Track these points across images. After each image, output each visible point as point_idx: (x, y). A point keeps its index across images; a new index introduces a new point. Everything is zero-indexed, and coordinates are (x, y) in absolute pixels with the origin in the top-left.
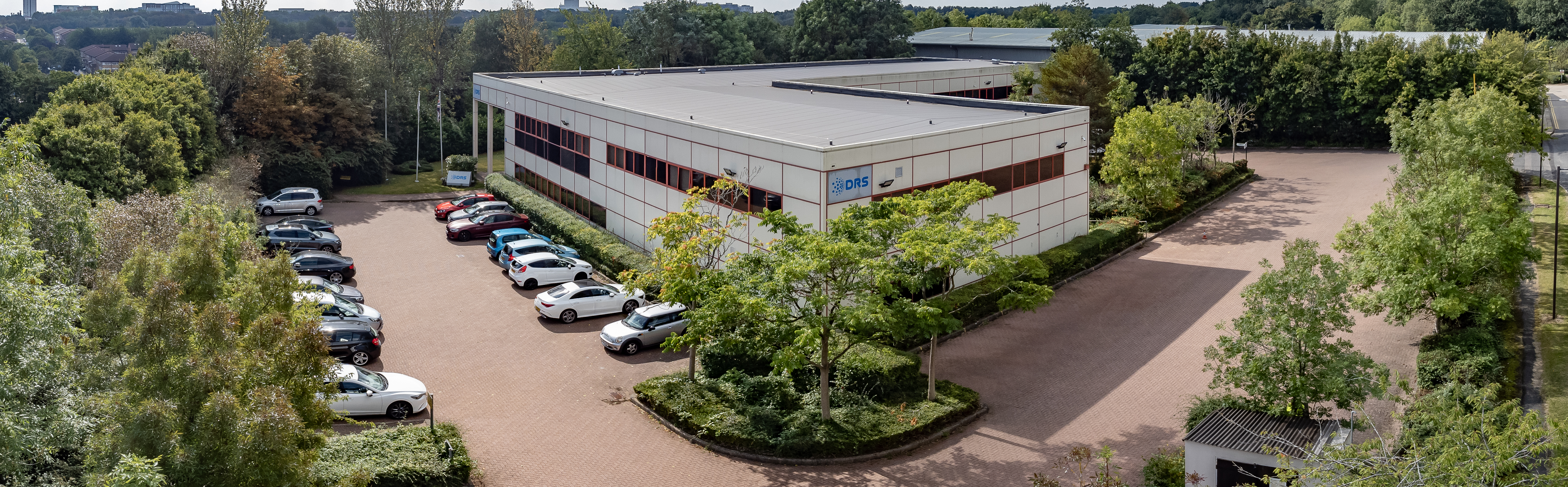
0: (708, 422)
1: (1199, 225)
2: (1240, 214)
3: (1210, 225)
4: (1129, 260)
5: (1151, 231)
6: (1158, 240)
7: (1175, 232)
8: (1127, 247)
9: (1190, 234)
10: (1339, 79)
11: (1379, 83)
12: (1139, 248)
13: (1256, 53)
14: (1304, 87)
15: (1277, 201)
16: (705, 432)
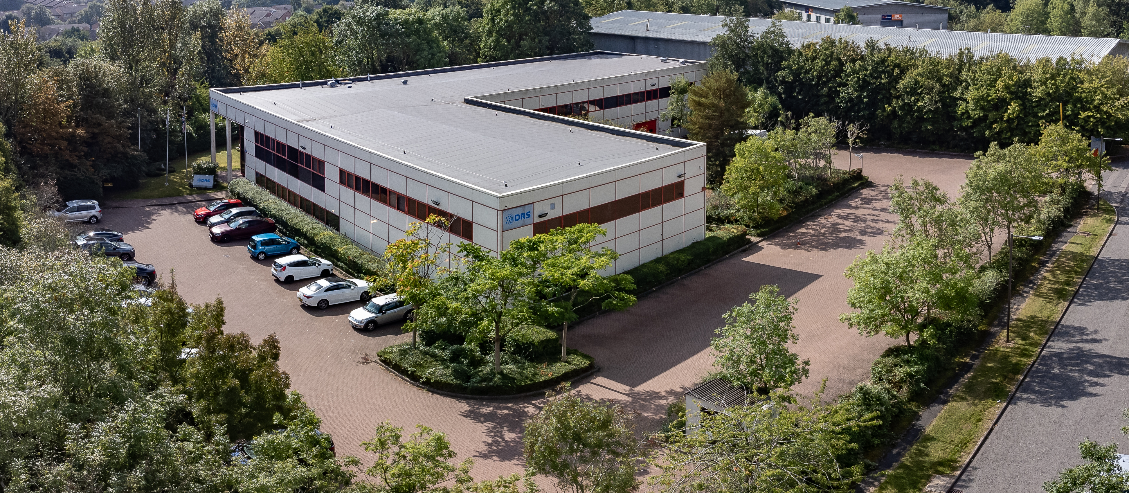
0: (426, 374)
1: (802, 230)
2: (840, 221)
3: (811, 231)
4: (734, 261)
5: (759, 235)
6: (763, 244)
7: (780, 237)
8: (735, 250)
9: (790, 239)
10: (957, 94)
11: (989, 101)
12: (744, 251)
13: (888, 66)
14: (926, 100)
15: (877, 210)
16: (424, 379)
